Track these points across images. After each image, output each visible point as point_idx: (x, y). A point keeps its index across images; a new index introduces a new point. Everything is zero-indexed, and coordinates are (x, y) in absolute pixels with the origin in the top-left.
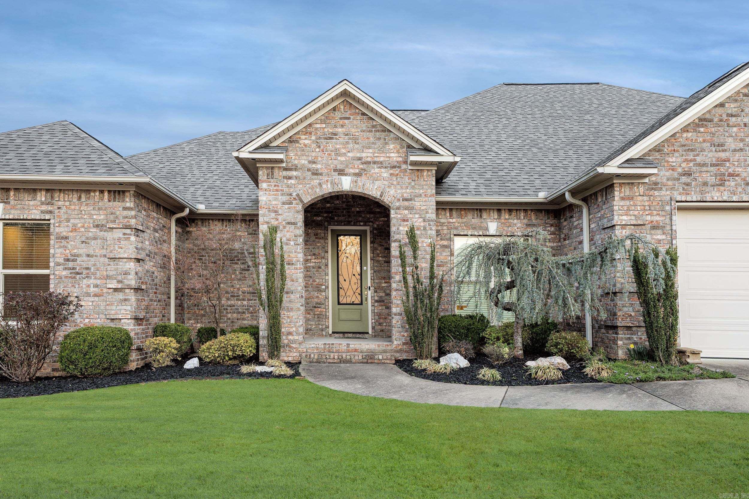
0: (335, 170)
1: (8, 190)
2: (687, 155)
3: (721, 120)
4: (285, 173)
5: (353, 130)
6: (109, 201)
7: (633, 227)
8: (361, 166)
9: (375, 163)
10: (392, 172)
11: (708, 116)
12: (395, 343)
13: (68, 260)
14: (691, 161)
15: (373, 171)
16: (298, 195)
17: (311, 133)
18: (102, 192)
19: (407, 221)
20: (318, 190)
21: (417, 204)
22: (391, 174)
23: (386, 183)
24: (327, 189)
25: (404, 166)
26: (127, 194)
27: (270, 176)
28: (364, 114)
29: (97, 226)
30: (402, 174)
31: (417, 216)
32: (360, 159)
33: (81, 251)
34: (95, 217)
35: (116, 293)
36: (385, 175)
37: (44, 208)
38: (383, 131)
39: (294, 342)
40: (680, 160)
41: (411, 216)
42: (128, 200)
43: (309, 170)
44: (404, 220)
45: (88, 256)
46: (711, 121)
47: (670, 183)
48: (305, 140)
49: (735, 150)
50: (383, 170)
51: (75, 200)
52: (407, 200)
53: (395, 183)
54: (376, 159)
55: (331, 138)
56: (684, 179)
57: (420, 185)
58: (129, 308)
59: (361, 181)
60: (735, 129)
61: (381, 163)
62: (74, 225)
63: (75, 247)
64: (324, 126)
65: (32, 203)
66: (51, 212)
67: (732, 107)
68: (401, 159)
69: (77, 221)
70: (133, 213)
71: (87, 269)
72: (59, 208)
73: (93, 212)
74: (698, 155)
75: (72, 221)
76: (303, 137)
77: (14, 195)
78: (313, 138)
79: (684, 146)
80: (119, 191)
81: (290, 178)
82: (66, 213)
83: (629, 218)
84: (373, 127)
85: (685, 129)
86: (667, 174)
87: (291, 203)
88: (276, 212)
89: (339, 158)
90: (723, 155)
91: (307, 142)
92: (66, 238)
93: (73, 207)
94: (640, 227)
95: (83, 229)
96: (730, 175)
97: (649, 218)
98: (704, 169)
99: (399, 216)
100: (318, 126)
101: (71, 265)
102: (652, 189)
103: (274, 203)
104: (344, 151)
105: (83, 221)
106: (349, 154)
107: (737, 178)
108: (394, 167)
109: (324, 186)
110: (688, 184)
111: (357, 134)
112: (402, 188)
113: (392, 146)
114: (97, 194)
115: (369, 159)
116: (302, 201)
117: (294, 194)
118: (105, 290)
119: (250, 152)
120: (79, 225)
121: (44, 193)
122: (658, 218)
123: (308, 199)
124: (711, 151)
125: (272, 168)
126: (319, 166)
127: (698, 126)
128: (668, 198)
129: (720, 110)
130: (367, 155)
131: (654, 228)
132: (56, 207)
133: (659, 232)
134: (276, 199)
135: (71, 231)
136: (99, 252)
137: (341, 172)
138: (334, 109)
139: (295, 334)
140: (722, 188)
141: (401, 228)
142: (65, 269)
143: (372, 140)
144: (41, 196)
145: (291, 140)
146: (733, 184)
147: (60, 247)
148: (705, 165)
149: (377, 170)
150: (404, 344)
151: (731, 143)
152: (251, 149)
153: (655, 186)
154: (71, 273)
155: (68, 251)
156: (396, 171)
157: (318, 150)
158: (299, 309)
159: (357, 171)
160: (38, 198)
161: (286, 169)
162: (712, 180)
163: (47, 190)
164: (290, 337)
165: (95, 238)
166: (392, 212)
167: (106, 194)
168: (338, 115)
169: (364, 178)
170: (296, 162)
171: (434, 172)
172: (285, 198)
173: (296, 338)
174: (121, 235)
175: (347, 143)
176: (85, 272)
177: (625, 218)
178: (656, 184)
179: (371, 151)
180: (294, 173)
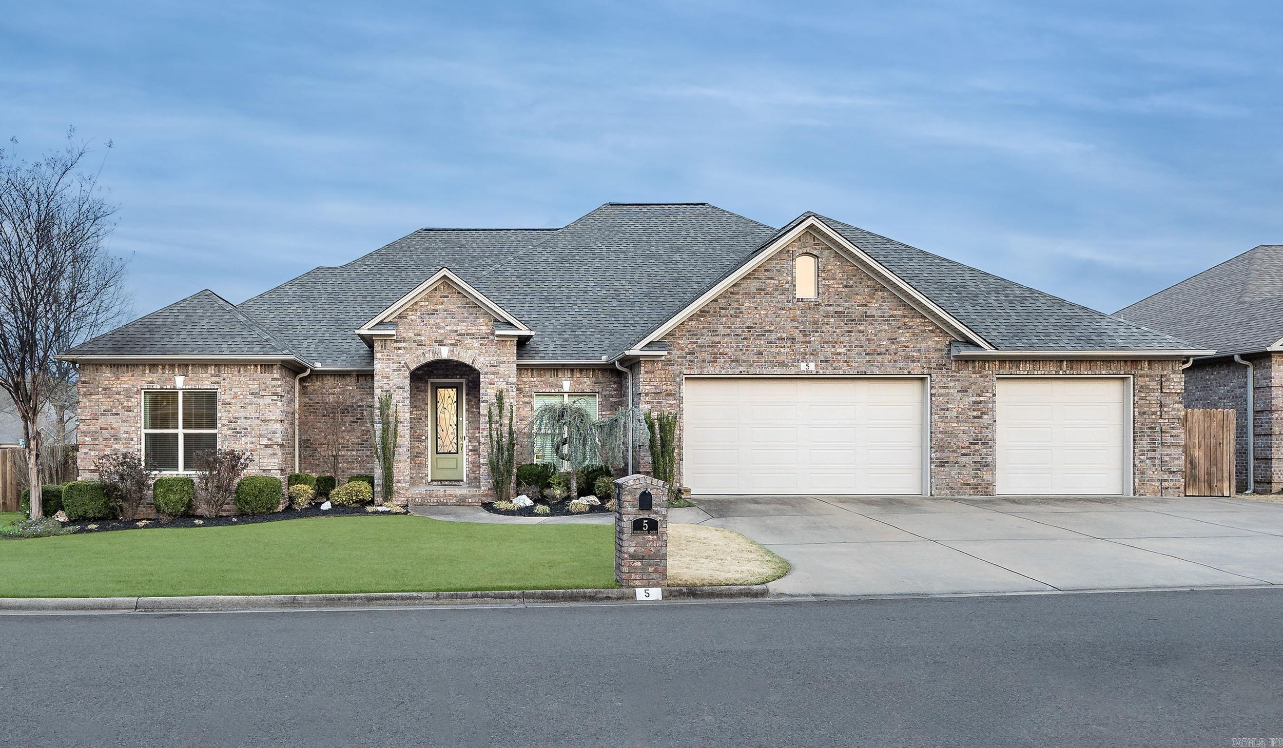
0: (436, 342)
1: (187, 365)
2: (692, 339)
3: (715, 312)
4: (396, 345)
5: (451, 307)
6: (261, 373)
7: (653, 394)
8: (457, 338)
9: (468, 335)
10: (482, 342)
11: (706, 309)
12: (483, 488)
13: (231, 422)
14: (694, 343)
15: (466, 342)
16: (405, 363)
17: (416, 310)
18: (256, 366)
19: (494, 384)
20: (422, 359)
21: (502, 369)
22: (481, 344)
23: (477, 351)
24: (430, 358)
25: (491, 337)
26: (275, 367)
27: (384, 347)
28: (459, 293)
29: (252, 394)
30: (489, 344)
31: (501, 380)
32: (456, 331)
33: (242, 414)
34: (250, 386)
35: (267, 449)
36: (476, 345)
37: (214, 379)
38: (475, 307)
39: (402, 488)
40: (687, 342)
41: (496, 380)
42: (275, 372)
43: (415, 341)
44: (491, 384)
45: (246, 418)
46: (708, 312)
47: (680, 360)
48: (412, 316)
49: (724, 335)
50: (474, 341)
51: (236, 373)
52: (493, 366)
53: (484, 351)
54: (470, 332)
55: (433, 314)
56: (689, 357)
57: (504, 353)
58: (276, 461)
59: (457, 350)
60: (724, 318)
61: (473, 335)
62: (236, 393)
63: (236, 411)
64: (427, 303)
65: (204, 375)
66: (218, 383)
67: (723, 303)
68: (489, 331)
69: (237, 390)
70: (279, 382)
71: (245, 429)
72: (224, 379)
73: (249, 382)
74: (699, 339)
75: (233, 390)
76: (410, 313)
77: (192, 369)
78: (419, 314)
79: (690, 331)
80: (269, 365)
81: (399, 349)
82: (230, 383)
83: (651, 387)
84: (467, 304)
85: (690, 319)
86: (678, 353)
87: (400, 370)
88: (388, 377)
89: (439, 331)
90: (717, 339)
91: (413, 317)
92: (230, 404)
93: (234, 378)
94: (658, 395)
95: (241, 397)
96: (721, 354)
97: (664, 387)
98: (704, 349)
99: (487, 380)
100: (423, 304)
101: (233, 425)
102: (668, 364)
103: (386, 370)
104: (443, 325)
105: (242, 389)
106: (447, 328)
107: (725, 356)
108: (484, 338)
109: (427, 355)
110: (692, 361)
111: (454, 310)
112: (490, 356)
113: (481, 320)
114: (252, 367)
115: (463, 332)
116: (409, 369)
117: (403, 362)
118: (258, 446)
119: (368, 329)
120: (239, 393)
121: (213, 367)
122: (671, 388)
123: (413, 367)
124: (708, 335)
125: (385, 340)
126: (423, 338)
127: (699, 316)
128: (678, 371)
129: (714, 305)
130: (462, 328)
131: (668, 395)
132: (222, 379)
133: (671, 398)
134: (388, 367)
135: (233, 398)
136: (254, 415)
137: (441, 343)
138: (436, 289)
139: (402, 482)
140: (715, 364)
141: (488, 390)
142: (229, 429)
143: (466, 315)
144: (212, 370)
145: (400, 317)
146: (723, 361)
147: (225, 411)
148: (704, 346)
149: (469, 341)
150: (489, 489)
151: (722, 330)
152: (369, 327)
153: (669, 362)
154: (233, 432)
155: (231, 415)
156: (485, 341)
157: (422, 324)
158: (406, 461)
159: (454, 342)
160: (209, 372)
161: (396, 341)
162: (709, 358)
163: (216, 365)
164: (399, 485)
165: (251, 404)
166: (481, 376)
167: (259, 367)
168: (439, 294)
169: (459, 348)
170: (404, 335)
171: (516, 342)
172: (395, 366)
173: (404, 485)
174: (270, 402)
175: (446, 318)
176: (243, 431)
177: (647, 387)
178: (670, 361)
179: (465, 324)
180: (403, 345)
